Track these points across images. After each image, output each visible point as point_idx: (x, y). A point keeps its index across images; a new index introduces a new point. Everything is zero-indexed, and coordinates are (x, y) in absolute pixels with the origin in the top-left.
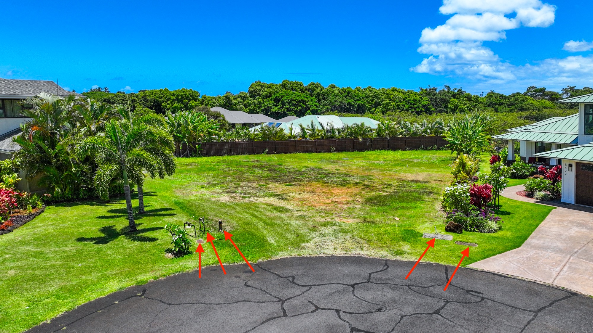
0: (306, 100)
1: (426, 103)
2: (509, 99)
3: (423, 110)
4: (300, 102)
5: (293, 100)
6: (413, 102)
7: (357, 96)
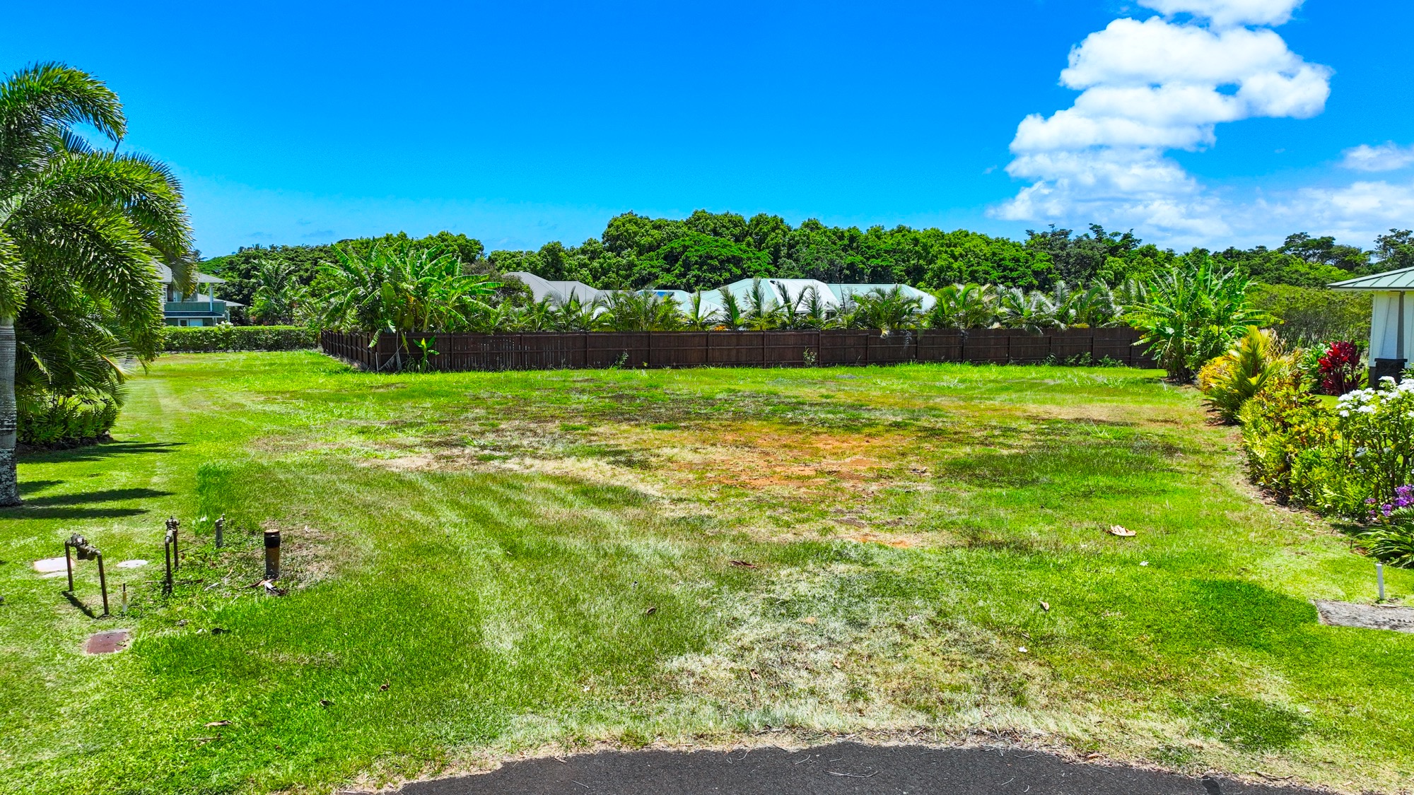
0: (744, 256)
1: (1043, 266)
2: (1247, 259)
3: (1036, 282)
4: (728, 260)
5: (712, 258)
6: (1011, 265)
7: (872, 248)
